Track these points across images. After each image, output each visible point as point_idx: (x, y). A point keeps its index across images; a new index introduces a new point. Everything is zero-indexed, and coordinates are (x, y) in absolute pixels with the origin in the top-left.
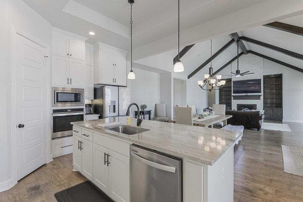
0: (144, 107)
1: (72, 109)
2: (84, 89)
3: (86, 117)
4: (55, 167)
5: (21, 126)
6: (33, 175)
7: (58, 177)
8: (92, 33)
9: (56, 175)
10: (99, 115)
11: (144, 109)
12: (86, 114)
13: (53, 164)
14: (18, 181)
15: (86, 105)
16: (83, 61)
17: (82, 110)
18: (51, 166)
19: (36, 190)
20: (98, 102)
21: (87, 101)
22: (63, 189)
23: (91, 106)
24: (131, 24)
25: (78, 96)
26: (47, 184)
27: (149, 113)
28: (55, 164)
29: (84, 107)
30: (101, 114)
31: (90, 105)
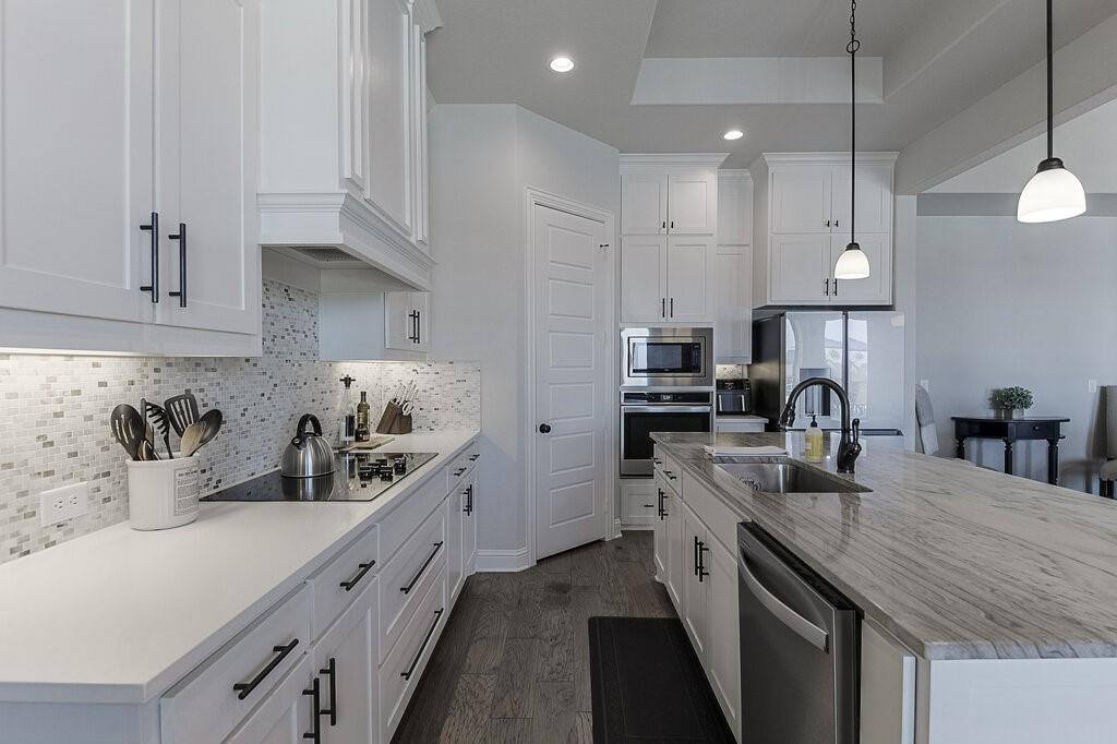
0: (1008, 399)
1: (673, 394)
2: (712, 329)
3: (718, 423)
4: (619, 553)
5: (545, 429)
6: (569, 557)
7: (616, 581)
8: (733, 135)
9: (612, 574)
10: (767, 421)
11: (1009, 410)
12: (719, 413)
13: (618, 545)
14: (538, 561)
15: (717, 381)
16: (711, 235)
17: (703, 398)
18: (611, 549)
19: (560, 593)
20: (765, 371)
21: (722, 370)
22: (613, 613)
23: (742, 388)
24: (853, 53)
25: (694, 353)
26: (585, 588)
27: (1049, 430)
28: (620, 548)
29: (713, 389)
30: (772, 416)
31: (738, 384)
